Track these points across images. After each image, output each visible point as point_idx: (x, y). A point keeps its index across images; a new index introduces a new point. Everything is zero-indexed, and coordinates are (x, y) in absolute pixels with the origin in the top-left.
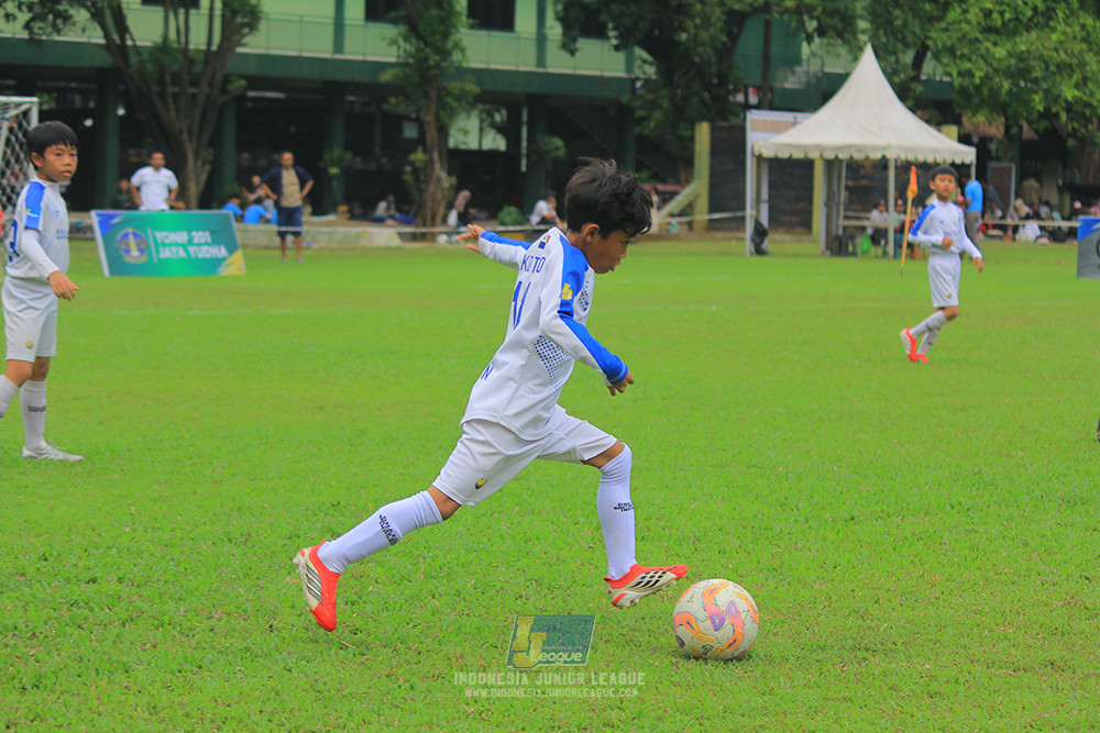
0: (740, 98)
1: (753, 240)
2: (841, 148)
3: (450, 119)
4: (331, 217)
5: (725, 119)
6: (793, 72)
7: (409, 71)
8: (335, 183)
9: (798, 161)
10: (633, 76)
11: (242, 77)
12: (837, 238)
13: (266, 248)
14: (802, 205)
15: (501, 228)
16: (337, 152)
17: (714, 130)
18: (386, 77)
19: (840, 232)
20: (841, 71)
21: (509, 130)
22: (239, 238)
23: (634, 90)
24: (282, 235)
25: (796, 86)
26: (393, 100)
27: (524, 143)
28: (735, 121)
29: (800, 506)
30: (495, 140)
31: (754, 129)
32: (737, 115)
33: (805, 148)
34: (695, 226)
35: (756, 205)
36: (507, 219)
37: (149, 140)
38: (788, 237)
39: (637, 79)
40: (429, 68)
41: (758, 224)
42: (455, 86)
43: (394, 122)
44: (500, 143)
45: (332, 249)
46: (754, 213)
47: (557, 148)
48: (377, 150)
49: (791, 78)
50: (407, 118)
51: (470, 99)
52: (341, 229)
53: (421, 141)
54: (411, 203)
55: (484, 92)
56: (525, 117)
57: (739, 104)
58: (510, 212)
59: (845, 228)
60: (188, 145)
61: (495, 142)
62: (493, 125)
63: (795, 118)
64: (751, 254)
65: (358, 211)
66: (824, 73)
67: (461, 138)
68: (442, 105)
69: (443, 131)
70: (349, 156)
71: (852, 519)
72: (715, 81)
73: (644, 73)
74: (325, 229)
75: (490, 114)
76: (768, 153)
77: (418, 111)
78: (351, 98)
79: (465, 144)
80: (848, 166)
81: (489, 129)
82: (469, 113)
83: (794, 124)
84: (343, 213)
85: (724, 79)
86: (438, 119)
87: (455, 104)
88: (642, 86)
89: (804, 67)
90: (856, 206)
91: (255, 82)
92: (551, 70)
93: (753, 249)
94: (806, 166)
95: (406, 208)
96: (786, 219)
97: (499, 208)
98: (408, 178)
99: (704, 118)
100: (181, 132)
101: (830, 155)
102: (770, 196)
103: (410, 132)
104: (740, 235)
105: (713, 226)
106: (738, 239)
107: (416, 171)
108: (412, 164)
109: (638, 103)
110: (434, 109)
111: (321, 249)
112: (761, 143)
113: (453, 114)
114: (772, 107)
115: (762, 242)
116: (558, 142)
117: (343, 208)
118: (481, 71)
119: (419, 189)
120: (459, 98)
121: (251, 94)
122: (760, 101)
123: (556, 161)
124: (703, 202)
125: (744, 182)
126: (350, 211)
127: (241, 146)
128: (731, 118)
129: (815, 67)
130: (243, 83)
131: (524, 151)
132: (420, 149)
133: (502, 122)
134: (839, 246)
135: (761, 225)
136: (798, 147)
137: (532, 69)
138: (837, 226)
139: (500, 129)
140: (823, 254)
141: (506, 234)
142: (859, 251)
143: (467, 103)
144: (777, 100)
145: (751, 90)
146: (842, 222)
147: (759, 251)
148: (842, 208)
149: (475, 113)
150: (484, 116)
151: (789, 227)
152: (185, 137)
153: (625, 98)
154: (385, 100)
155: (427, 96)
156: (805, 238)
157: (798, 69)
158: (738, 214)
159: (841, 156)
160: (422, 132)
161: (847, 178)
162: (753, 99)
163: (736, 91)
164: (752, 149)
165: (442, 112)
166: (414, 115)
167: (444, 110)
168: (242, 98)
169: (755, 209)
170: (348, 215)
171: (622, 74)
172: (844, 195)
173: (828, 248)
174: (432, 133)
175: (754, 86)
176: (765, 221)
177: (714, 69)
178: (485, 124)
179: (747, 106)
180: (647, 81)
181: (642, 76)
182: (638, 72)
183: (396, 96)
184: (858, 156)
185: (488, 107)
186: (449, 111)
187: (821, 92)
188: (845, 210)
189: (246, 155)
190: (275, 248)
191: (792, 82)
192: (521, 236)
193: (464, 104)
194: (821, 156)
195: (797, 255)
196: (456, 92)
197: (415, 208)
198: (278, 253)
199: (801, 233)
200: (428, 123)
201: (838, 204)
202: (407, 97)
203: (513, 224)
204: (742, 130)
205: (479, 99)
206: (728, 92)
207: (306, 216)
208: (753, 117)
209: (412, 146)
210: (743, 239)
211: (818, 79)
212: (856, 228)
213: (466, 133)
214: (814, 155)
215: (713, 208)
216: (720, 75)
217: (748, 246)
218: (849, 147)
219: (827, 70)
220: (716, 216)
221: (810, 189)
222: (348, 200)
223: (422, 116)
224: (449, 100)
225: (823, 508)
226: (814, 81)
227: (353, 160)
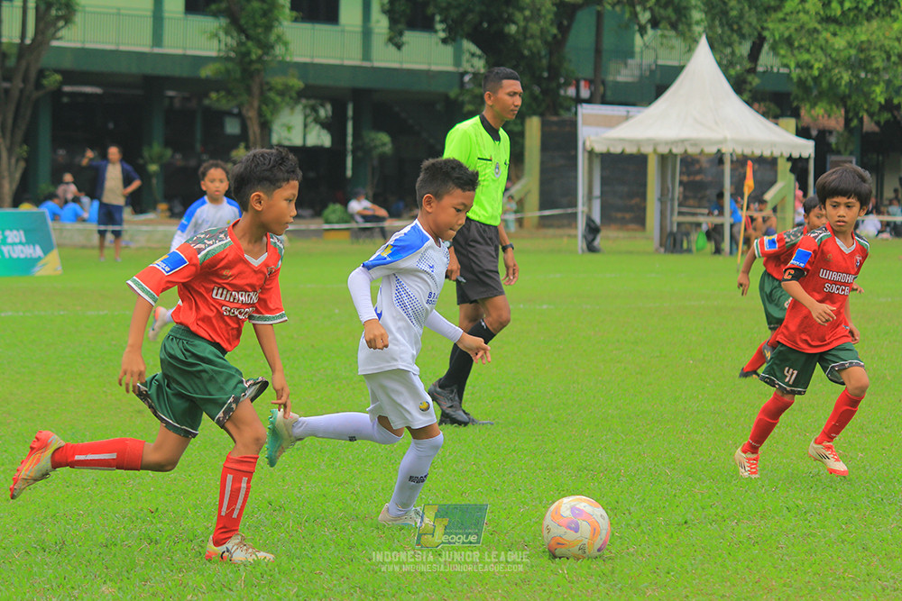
0: (571, 92)
1: (585, 237)
2: (675, 142)
3: (272, 114)
4: (150, 216)
5: (557, 114)
6: (626, 65)
7: (230, 65)
8: (154, 181)
9: (631, 157)
10: (461, 70)
11: (57, 71)
12: (671, 234)
13: (84, 247)
14: (635, 201)
15: (327, 226)
16: (157, 148)
17: (544, 124)
18: (206, 72)
19: (675, 229)
20: (675, 63)
21: (335, 126)
22: (54, 237)
23: (462, 84)
24: (102, 233)
25: (629, 79)
26: (214, 95)
27: (350, 139)
28: (566, 115)
29: (632, 511)
30: (319, 136)
31: (585, 123)
32: (568, 109)
33: (638, 143)
34: (526, 223)
35: (587, 203)
36: (333, 217)
38: (622, 234)
39: (466, 73)
40: (251, 62)
41: (590, 221)
42: (278, 81)
43: (215, 118)
44: (325, 139)
45: (150, 248)
46: (586, 209)
47: (384, 144)
48: (198, 146)
49: (624, 71)
50: (230, 114)
51: (294, 95)
52: (161, 228)
53: (243, 137)
55: (307, 87)
56: (350, 113)
57: (571, 99)
58: (334, 210)
59: (679, 224)
61: (320, 138)
62: (317, 121)
63: (628, 112)
64: (583, 251)
65: (178, 209)
66: (656, 65)
67: (284, 134)
68: (265, 101)
69: (266, 127)
70: (169, 153)
71: (686, 523)
72: (545, 75)
73: (472, 66)
74: (144, 228)
75: (314, 109)
76: (600, 148)
77: (240, 106)
78: (171, 93)
79: (289, 140)
80: (682, 161)
81: (313, 125)
82: (292, 109)
83: (627, 118)
84: (163, 211)
85: (554, 71)
86: (260, 114)
87: (278, 99)
88: (470, 79)
89: (637, 59)
90: (691, 202)
91: (70, 76)
92: (377, 64)
93: (585, 247)
94: (639, 161)
96: (619, 215)
97: (325, 206)
99: (534, 113)
101: (664, 150)
102: (602, 192)
103: (232, 127)
104: (572, 232)
105: (544, 222)
106: (570, 236)
109: (467, 98)
110: (256, 104)
111: (139, 249)
112: (593, 138)
113: (276, 109)
114: (604, 102)
115: (594, 239)
116: (384, 138)
117: (163, 206)
118: (305, 64)
120: (282, 94)
121: (67, 89)
122: (592, 94)
123: (383, 157)
124: (534, 199)
125: (576, 178)
126: (171, 210)
127: (57, 142)
128: (562, 112)
129: (648, 59)
130: (58, 77)
131: (349, 147)
132: (242, 145)
133: (327, 117)
134: (673, 242)
135: (593, 221)
136: (631, 141)
137: (357, 63)
138: (672, 223)
139: (325, 125)
140: (657, 251)
141: (332, 233)
142: (694, 248)
143: (291, 98)
144: (609, 93)
145: (582, 84)
146: (676, 218)
147: (591, 248)
148: (676, 204)
149: (299, 108)
150: (308, 111)
151: (623, 223)
153: (453, 94)
154: (206, 95)
155: (249, 90)
156: (639, 234)
157: (630, 62)
158: (570, 211)
159: (675, 151)
160: (244, 128)
161: (681, 173)
162: (585, 93)
163: (567, 84)
164: (584, 144)
165: (264, 108)
166: (236, 111)
167: (267, 105)
168: (58, 93)
169: (587, 205)
170: (168, 214)
171: (450, 68)
172: (678, 190)
173: (661, 245)
174: (254, 129)
175: (585, 80)
176: (597, 217)
177: (545, 62)
178: (310, 120)
179: (578, 100)
180: (476, 75)
181: (470, 69)
182: (466, 66)
183: (217, 91)
184: (692, 150)
185: (312, 102)
186: (271, 106)
187: (656, 85)
188: (680, 205)
189: (62, 152)
190: (92, 247)
191: (624, 74)
192: (347, 233)
193: (287, 99)
194: (655, 151)
195: (630, 253)
196: (280, 87)
198: (96, 252)
199: (633, 230)
200: (250, 119)
201: (672, 199)
202: (229, 92)
203: (337, 222)
204: (574, 124)
205: (302, 94)
206: (559, 86)
207: (127, 214)
208: (585, 111)
209: (234, 142)
210: (575, 236)
211: (652, 72)
212: (691, 224)
213: (289, 128)
214: (647, 150)
215: (543, 206)
216: (550, 68)
217: (580, 243)
218: (683, 141)
219: (660, 62)
220: (547, 213)
221: (644, 185)
222: (168, 198)
223: (244, 111)
224: (272, 95)
225: (655, 512)
226: (648, 73)
227: (173, 156)
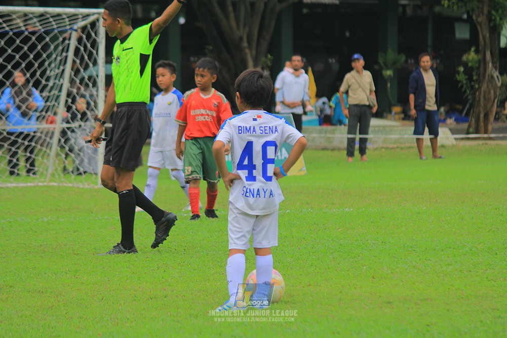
8: (389, 85)
13: (325, 149)
16: (391, 55)
37: (211, 47)
43: (446, 24)
45: (387, 148)
50: (460, 19)
53: (474, 40)
54: (464, 102)
60: (247, 51)
68: (494, 6)
69: (495, 31)
70: (403, 58)
77: (470, 12)
84: (396, 113)
86: (490, 19)
95: (459, 107)
98: (461, 77)
100: (241, 39)
103: (462, 33)
107: (469, 71)
108: (465, 65)
110: (486, 9)
111: (376, 149)
117: (397, 109)
119: (472, 87)
126: (404, 112)
132: (473, 49)
152: (245, 44)
154: (438, 3)
160: (474, 33)
165: (494, 13)
166: (465, 16)
167: (497, 10)
170: (402, 116)
174: (484, 33)
186: (500, 11)
197: (468, 106)
200: (480, 23)
209: (465, 46)
222: (402, 101)
223: (474, 17)
227: (406, 61)
